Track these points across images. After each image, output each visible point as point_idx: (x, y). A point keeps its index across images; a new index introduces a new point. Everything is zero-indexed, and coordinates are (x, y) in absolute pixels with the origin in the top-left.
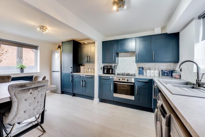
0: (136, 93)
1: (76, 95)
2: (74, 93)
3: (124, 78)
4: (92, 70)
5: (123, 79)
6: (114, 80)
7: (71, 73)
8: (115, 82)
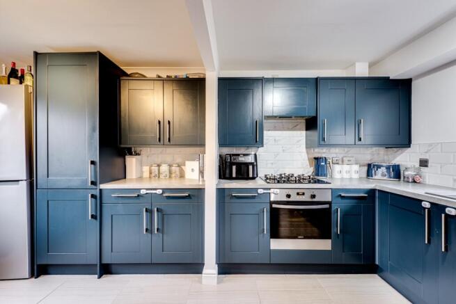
0: (337, 229)
1: (113, 267)
2: (105, 261)
3: (302, 191)
4: (173, 168)
5: (298, 194)
6: (272, 199)
7: (93, 183)
8: (274, 206)
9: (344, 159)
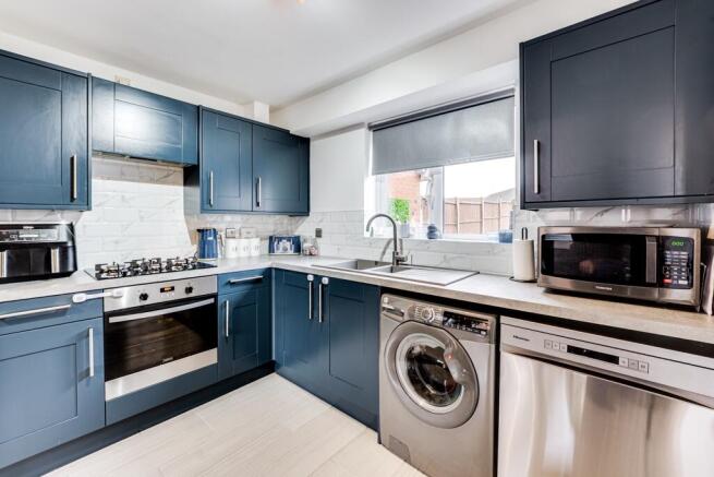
0: (224, 331)
3: (171, 284)
6: (108, 308)
9: (243, 230)
